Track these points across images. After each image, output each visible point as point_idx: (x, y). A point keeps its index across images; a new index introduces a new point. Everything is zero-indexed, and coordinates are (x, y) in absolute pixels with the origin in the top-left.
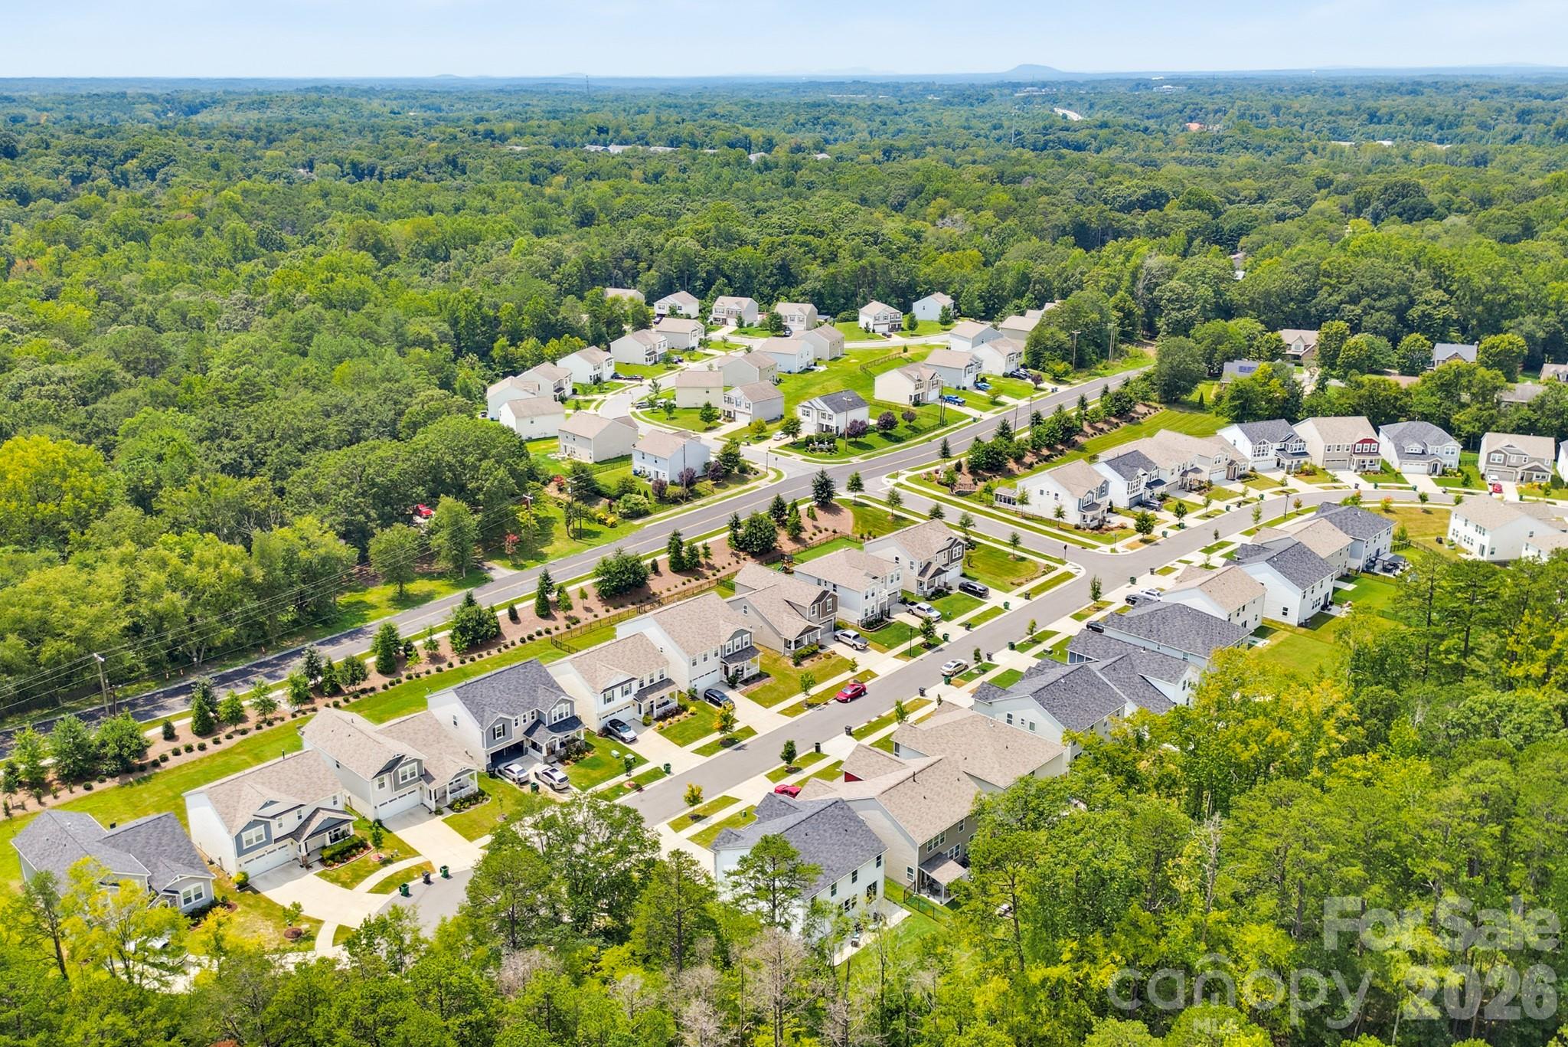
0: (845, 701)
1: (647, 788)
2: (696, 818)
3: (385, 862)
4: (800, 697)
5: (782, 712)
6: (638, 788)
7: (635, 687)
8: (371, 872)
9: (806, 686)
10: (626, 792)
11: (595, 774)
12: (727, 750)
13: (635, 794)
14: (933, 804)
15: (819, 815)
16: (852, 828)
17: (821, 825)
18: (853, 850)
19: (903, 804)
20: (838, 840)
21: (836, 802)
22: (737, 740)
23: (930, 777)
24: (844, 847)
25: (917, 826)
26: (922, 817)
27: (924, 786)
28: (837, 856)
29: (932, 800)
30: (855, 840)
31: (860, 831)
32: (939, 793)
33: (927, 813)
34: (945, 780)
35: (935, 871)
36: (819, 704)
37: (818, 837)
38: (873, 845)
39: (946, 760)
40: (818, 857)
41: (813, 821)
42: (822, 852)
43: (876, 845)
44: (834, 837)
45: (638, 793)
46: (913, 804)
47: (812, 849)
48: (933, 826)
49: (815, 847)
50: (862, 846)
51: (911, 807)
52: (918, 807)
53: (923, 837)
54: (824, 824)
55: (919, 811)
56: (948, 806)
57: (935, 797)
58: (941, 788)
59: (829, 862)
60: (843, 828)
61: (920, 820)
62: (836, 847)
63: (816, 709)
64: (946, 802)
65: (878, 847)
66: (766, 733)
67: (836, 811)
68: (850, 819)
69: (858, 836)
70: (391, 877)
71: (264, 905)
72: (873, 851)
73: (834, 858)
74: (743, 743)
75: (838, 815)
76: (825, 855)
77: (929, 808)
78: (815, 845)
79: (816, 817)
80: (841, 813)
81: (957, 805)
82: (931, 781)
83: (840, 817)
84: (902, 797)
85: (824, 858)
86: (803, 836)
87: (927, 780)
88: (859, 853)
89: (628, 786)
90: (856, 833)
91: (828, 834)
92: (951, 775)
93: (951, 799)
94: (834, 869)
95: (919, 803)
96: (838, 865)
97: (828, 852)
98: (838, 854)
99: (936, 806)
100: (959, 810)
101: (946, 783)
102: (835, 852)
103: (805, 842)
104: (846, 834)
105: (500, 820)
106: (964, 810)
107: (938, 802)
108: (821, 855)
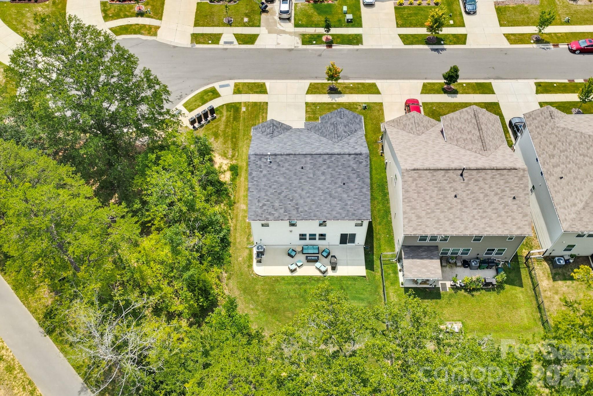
1: (335, 47)
3: (141, 14)
4: (533, 29)
5: (507, 36)
6: (329, 44)
8: (126, 16)
9: (544, 23)
10: (322, 43)
11: (318, 18)
12: (426, 47)
13: (324, 47)
14: (460, 206)
15: (331, 158)
16: (352, 185)
17: (324, 167)
18: (334, 203)
19: (425, 190)
20: (328, 188)
21: (361, 154)
22: (442, 42)
23: (484, 179)
24: (328, 196)
25: (419, 217)
26: (433, 212)
27: (467, 185)
28: (313, 201)
29: (463, 201)
30: (345, 196)
31: (357, 191)
32: (478, 200)
33: (443, 212)
34: (499, 191)
35: (410, 260)
36: (548, 43)
37: (311, 175)
38: (358, 209)
39: (521, 173)
40: (295, 191)
41: (320, 160)
42: (302, 190)
43: (361, 211)
44: (326, 184)
45: (325, 47)
46: (437, 195)
47: (296, 182)
48: (436, 226)
49: (300, 183)
50: (346, 205)
51: (431, 197)
52: (440, 201)
53: (415, 229)
54: (329, 167)
55: (437, 204)
56: (474, 216)
57: (470, 201)
58: (486, 195)
59: (301, 201)
60: (343, 179)
61: (428, 213)
62: (320, 193)
63: (541, 46)
64: (475, 212)
65: (361, 214)
66: (472, 47)
67: (351, 163)
68: (358, 176)
69: (352, 194)
70: (131, 25)
71: (60, 6)
72: (353, 214)
73: (309, 200)
74: (445, 47)
75: (349, 166)
76: (304, 193)
77: (450, 208)
78: (302, 181)
79: (326, 157)
80: (355, 166)
81: (485, 221)
82: (481, 184)
83: (349, 169)
84: (430, 184)
85: (300, 195)
86: (298, 167)
87: (477, 181)
88: (337, 209)
89: (327, 39)
90: (352, 190)
91: (323, 178)
92: (512, 189)
93: (485, 212)
94: (300, 210)
95: (445, 197)
96: (306, 208)
97: (308, 192)
98: (317, 199)
99: (461, 209)
100: (482, 226)
101: (496, 194)
102: (314, 196)
103: (295, 174)
104: (340, 187)
105: (225, 21)
106: (488, 229)
107: (466, 207)
108: (299, 191)
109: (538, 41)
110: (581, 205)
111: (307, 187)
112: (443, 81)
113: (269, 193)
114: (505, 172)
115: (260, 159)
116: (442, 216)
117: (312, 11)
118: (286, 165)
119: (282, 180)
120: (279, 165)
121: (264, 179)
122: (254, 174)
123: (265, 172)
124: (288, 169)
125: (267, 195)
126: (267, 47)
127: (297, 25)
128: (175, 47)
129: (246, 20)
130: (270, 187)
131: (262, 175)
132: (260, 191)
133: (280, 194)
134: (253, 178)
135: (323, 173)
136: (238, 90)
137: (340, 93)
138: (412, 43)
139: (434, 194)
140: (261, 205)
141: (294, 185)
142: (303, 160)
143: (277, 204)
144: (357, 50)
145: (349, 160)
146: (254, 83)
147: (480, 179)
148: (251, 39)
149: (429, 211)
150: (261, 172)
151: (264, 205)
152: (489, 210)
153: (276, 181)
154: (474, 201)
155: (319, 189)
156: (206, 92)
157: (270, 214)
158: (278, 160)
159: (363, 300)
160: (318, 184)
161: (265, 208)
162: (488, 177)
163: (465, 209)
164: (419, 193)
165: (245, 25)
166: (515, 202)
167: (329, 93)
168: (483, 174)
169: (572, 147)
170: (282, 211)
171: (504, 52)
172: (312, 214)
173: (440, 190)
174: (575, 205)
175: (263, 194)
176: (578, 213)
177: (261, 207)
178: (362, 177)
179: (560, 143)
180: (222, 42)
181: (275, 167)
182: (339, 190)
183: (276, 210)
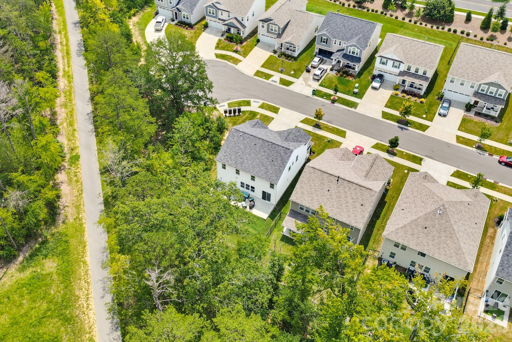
0: (500, 162)
1: (336, 104)
2: (317, 126)
3: (236, 51)
5: (458, 138)
6: (334, 101)
7: (403, 68)
8: (228, 50)
10: (330, 99)
12: (396, 124)
14: (328, 197)
15: (272, 145)
16: (276, 163)
17: (267, 149)
18: (262, 168)
19: (313, 180)
20: (263, 160)
21: (289, 149)
22: (409, 125)
23: (350, 188)
24: (261, 163)
25: (302, 193)
26: (312, 194)
27: (338, 187)
28: (252, 163)
29: (331, 195)
30: (270, 167)
31: (277, 167)
32: (340, 197)
33: (317, 196)
34: (355, 197)
35: (290, 218)
36: (486, 151)
37: (258, 150)
38: (273, 177)
39: (373, 193)
40: (246, 155)
41: (266, 144)
42: (250, 155)
43: (274, 178)
44: (263, 157)
45: (330, 102)
46: (319, 186)
47: (248, 150)
48: (309, 201)
49: (250, 151)
50: (268, 172)
51: (315, 186)
52: (319, 190)
53: (297, 199)
54: (269, 149)
55: (316, 191)
56: (333, 205)
57: (335, 196)
58: (346, 197)
59: (246, 161)
60: (273, 158)
61: (308, 193)
62: (258, 161)
63: (479, 151)
64: (335, 203)
65: (273, 180)
66: (428, 135)
67: (282, 152)
68: (282, 160)
69: (274, 168)
70: (227, 55)
71: (197, 35)
72: (269, 178)
73: (250, 162)
74: (409, 128)
75: (280, 153)
76: (249, 157)
77: (322, 196)
78: (252, 151)
79: (270, 144)
80: (283, 154)
81: (338, 210)
82: (347, 190)
83: (279, 155)
84: (318, 178)
85: (247, 158)
86: (253, 144)
87: (344, 187)
88: (262, 172)
89: (334, 98)
90: (275, 166)
91: (263, 154)
92: (363, 200)
93: (341, 205)
94: (243, 165)
95: (322, 189)
96: (247, 166)
97: (252, 158)
98: (254, 163)
99: (328, 199)
100: (336, 212)
101: (353, 199)
102: (254, 161)
103: (250, 146)
104: (270, 162)
105: (280, 69)
106: (338, 215)
107: (332, 199)
108: (248, 156)
109: (479, 148)
110: (401, 226)
111: (253, 155)
112: (388, 145)
113: (232, 151)
114: (364, 189)
115: (236, 132)
116: (316, 198)
117: (336, 80)
118: (248, 140)
119: (242, 147)
120: (244, 139)
121: (233, 143)
122: (230, 138)
123: (235, 139)
124: (247, 142)
125: (230, 151)
126: (295, 91)
127: (320, 85)
128: (243, 74)
129: (292, 72)
130: (234, 148)
131: (233, 140)
132: (228, 148)
133: (237, 153)
134: (228, 140)
135: (264, 152)
136: (262, 107)
137: (321, 129)
138: (388, 119)
139: (317, 185)
140: (225, 155)
141: (246, 151)
142: (257, 141)
143: (233, 158)
144: (349, 110)
145: (281, 150)
146: (274, 106)
147: (348, 187)
148: (288, 83)
149: (310, 192)
150: (234, 139)
151: (227, 155)
152: (344, 205)
153: (238, 146)
154: (337, 197)
155: (258, 158)
156: (244, 101)
157: (227, 161)
158: (245, 136)
159: (256, 230)
160: (259, 156)
161: (226, 157)
162: (352, 188)
163: (330, 200)
164: (309, 181)
165: (290, 75)
166: (361, 207)
167: (313, 126)
168: (350, 185)
169: (420, 196)
170: (234, 162)
171: (448, 145)
172: (248, 170)
173: (321, 184)
174: (398, 224)
175: (229, 150)
176: (398, 229)
177: (225, 156)
178: (284, 161)
179: (416, 192)
180: (270, 79)
181: (241, 139)
182: (268, 163)
183: (231, 160)
